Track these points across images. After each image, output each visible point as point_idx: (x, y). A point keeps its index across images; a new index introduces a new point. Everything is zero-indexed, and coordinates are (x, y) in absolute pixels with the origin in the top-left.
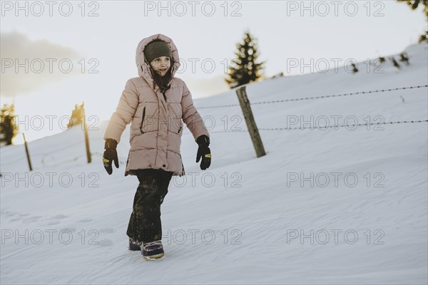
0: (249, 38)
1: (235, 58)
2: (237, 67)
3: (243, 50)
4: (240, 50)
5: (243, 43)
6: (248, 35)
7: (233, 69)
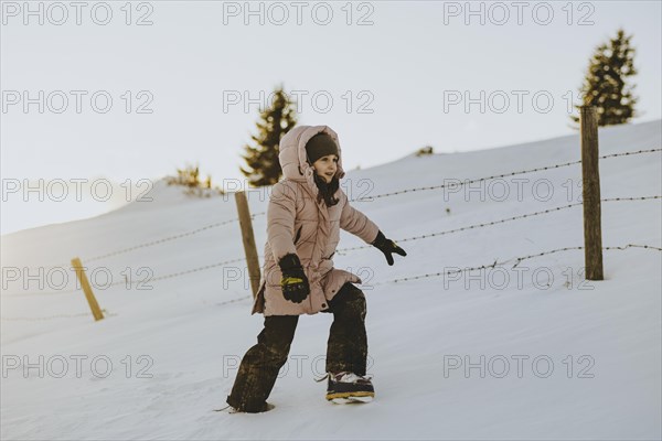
0: (281, 101)
1: (257, 132)
2: (260, 149)
3: (271, 119)
4: (266, 119)
5: (271, 107)
6: (279, 94)
7: (254, 150)
